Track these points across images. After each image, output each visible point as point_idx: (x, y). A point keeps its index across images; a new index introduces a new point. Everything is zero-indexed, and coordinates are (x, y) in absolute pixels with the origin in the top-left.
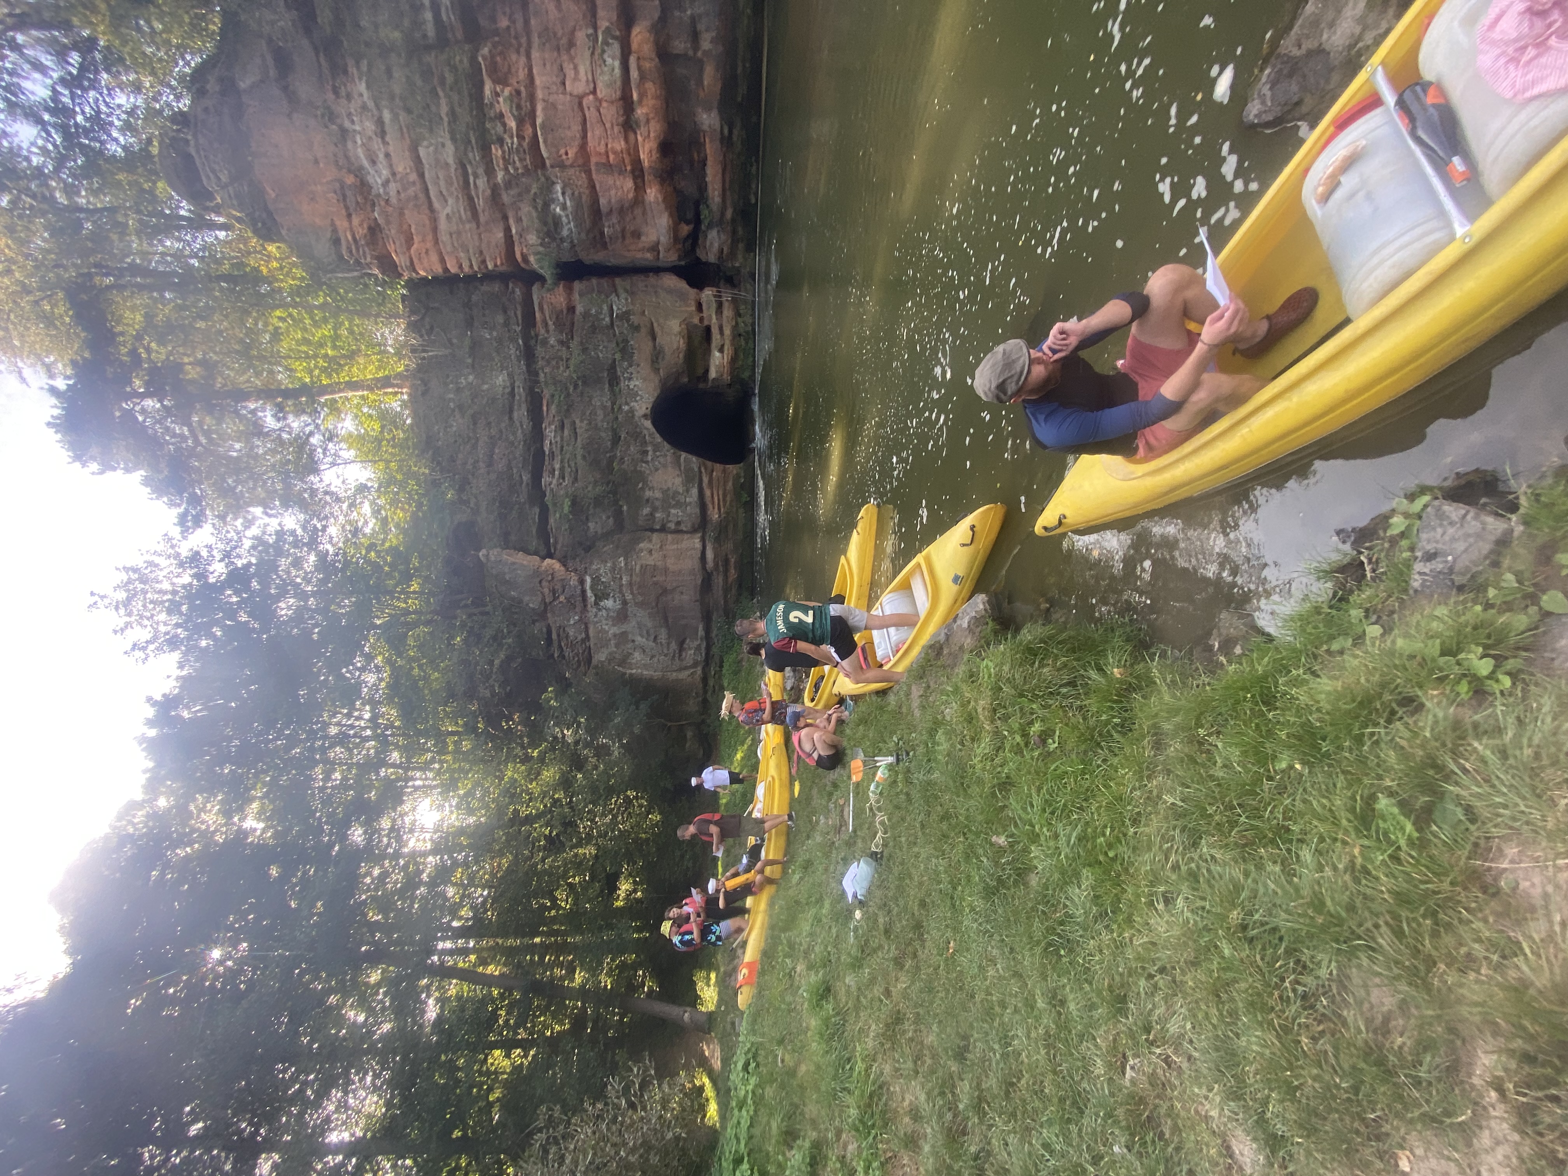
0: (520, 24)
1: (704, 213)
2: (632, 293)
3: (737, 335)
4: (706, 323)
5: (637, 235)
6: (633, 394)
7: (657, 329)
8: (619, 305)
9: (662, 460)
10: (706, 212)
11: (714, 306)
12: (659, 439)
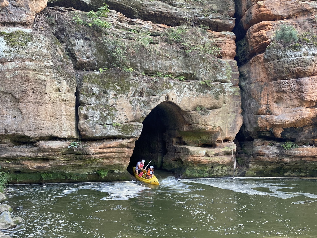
1: (289, 144)
2: (233, 96)
3: (213, 165)
4: (218, 144)
5: (279, 100)
6: (180, 90)
7: (217, 110)
8: (228, 87)
9: (138, 107)
10: (289, 146)
11: (229, 150)
12: (153, 106)
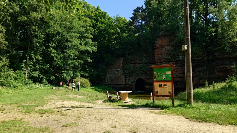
0: (178, 66)
6: (142, 76)
9: (134, 79)
12: (137, 79)
